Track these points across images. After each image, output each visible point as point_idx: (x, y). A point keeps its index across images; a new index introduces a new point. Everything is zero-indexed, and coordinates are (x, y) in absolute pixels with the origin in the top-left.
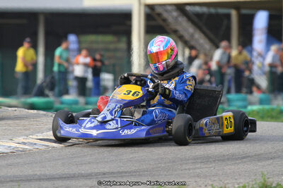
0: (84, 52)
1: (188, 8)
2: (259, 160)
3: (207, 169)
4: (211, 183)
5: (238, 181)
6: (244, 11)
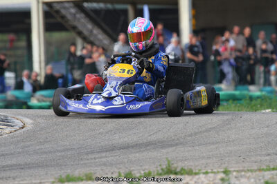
1: (86, 5)
2: (162, 147)
3: (112, 158)
4: (117, 170)
5: (144, 168)
6: (139, 6)
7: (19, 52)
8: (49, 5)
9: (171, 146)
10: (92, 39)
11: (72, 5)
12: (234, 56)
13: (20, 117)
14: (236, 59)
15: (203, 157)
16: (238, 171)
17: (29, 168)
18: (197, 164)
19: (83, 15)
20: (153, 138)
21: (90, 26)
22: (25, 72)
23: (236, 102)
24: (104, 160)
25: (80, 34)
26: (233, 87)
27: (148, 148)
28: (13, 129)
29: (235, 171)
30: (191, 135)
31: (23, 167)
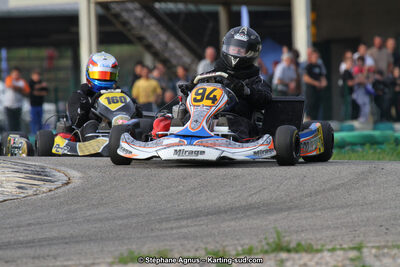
0: (14, 74)
1: (157, 5)
2: (268, 212)
3: (196, 228)
4: (203, 246)
5: (242, 242)
6: (235, 8)
7: (61, 75)
8: (104, 5)
9: (281, 210)
10: (167, 55)
11: (137, 5)
12: (372, 79)
13: (63, 168)
14: (376, 84)
15: (328, 227)
16: (378, 248)
17: (77, 242)
18: (318, 236)
19: (153, 21)
20: (255, 199)
21: (163, 36)
23: (375, 146)
24: (185, 230)
25: (149, 47)
26: (371, 125)
27: (248, 213)
28: (53, 186)
29: (373, 247)
30: (310, 195)
31: (67, 240)
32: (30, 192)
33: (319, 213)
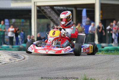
2: (84, 69)
3: (62, 73)
6: (78, 9)
8: (39, 7)
9: (87, 69)
11: (49, 7)
15: (101, 74)
17: (26, 76)
18: (98, 77)
19: (53, 12)
20: (80, 65)
21: (56, 17)
22: (28, 36)
23: (118, 51)
24: (58, 74)
25: (52, 20)
26: (117, 45)
27: (77, 69)
30: (96, 64)
31: (23, 76)
32: (13, 61)
33: (98, 70)
